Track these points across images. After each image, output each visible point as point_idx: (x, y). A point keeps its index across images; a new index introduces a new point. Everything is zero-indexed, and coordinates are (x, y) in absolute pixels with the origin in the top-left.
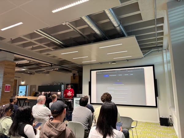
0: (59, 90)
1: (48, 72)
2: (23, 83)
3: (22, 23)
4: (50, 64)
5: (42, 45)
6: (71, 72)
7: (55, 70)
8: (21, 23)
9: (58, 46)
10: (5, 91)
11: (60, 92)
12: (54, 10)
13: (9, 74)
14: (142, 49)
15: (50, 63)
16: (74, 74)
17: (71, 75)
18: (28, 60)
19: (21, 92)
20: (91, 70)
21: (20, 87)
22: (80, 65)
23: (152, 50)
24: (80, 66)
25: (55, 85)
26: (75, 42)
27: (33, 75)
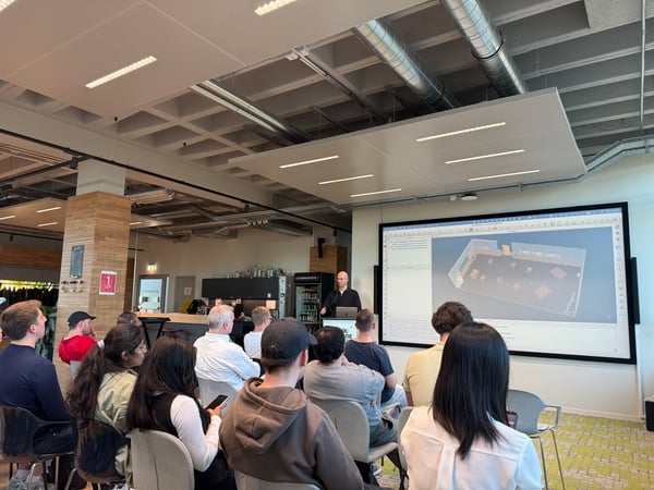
0: (269, 296)
1: (233, 234)
2: (152, 269)
3: (155, 59)
4: (243, 205)
5: (215, 136)
6: (311, 233)
7: (258, 226)
8: (151, 59)
9: (267, 141)
10: (101, 293)
11: (274, 302)
12: (262, 5)
13: (110, 236)
14: (581, 143)
15: (243, 201)
16: (321, 241)
17: (310, 242)
18: (169, 192)
19: (146, 299)
20: (382, 226)
21: (143, 281)
22: (342, 207)
23: (622, 147)
24: (342, 211)
25: (257, 277)
26: (328, 122)
27: (185, 241)
